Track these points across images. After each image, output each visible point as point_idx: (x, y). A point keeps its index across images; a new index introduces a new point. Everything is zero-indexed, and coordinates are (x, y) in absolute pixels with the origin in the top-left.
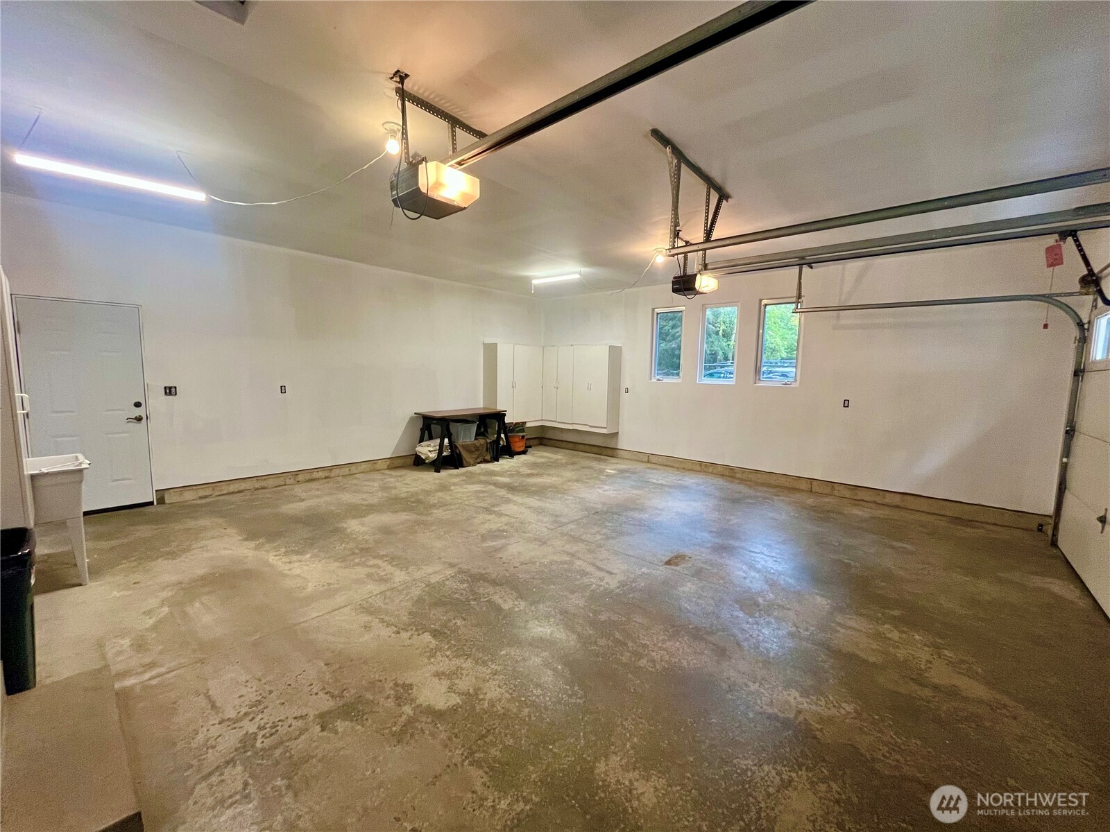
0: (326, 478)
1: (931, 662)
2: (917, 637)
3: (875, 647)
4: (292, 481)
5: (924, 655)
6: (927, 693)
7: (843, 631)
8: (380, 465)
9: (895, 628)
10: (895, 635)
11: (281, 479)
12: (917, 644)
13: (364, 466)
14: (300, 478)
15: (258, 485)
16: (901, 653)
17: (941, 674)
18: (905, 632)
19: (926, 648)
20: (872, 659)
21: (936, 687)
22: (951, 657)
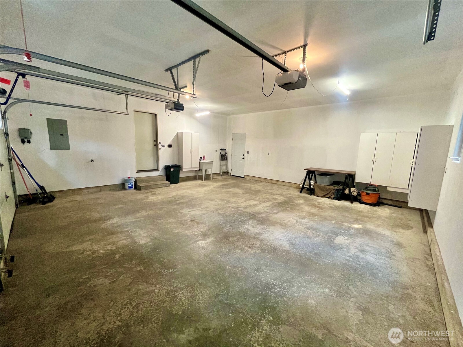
0: (276, 184)
1: (92, 246)
2: (101, 251)
3: (110, 240)
4: (267, 182)
5: (96, 247)
6: (88, 239)
7: (123, 238)
8: (293, 185)
9: (111, 250)
10: (109, 247)
11: (265, 180)
12: (100, 249)
13: (288, 184)
14: (269, 181)
15: (260, 180)
16: (102, 243)
17: (87, 245)
18: (107, 250)
19: (96, 249)
20: (108, 237)
21: (86, 241)
22: (87, 252)
